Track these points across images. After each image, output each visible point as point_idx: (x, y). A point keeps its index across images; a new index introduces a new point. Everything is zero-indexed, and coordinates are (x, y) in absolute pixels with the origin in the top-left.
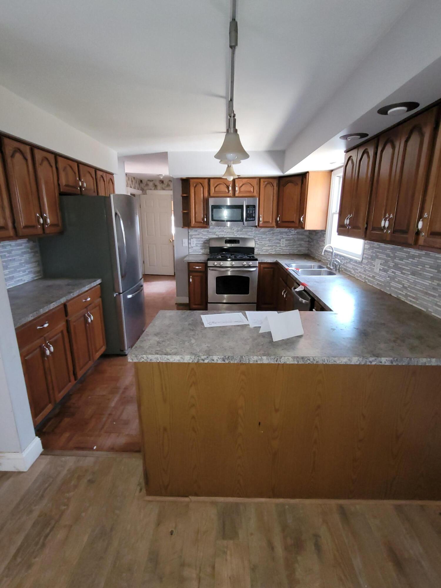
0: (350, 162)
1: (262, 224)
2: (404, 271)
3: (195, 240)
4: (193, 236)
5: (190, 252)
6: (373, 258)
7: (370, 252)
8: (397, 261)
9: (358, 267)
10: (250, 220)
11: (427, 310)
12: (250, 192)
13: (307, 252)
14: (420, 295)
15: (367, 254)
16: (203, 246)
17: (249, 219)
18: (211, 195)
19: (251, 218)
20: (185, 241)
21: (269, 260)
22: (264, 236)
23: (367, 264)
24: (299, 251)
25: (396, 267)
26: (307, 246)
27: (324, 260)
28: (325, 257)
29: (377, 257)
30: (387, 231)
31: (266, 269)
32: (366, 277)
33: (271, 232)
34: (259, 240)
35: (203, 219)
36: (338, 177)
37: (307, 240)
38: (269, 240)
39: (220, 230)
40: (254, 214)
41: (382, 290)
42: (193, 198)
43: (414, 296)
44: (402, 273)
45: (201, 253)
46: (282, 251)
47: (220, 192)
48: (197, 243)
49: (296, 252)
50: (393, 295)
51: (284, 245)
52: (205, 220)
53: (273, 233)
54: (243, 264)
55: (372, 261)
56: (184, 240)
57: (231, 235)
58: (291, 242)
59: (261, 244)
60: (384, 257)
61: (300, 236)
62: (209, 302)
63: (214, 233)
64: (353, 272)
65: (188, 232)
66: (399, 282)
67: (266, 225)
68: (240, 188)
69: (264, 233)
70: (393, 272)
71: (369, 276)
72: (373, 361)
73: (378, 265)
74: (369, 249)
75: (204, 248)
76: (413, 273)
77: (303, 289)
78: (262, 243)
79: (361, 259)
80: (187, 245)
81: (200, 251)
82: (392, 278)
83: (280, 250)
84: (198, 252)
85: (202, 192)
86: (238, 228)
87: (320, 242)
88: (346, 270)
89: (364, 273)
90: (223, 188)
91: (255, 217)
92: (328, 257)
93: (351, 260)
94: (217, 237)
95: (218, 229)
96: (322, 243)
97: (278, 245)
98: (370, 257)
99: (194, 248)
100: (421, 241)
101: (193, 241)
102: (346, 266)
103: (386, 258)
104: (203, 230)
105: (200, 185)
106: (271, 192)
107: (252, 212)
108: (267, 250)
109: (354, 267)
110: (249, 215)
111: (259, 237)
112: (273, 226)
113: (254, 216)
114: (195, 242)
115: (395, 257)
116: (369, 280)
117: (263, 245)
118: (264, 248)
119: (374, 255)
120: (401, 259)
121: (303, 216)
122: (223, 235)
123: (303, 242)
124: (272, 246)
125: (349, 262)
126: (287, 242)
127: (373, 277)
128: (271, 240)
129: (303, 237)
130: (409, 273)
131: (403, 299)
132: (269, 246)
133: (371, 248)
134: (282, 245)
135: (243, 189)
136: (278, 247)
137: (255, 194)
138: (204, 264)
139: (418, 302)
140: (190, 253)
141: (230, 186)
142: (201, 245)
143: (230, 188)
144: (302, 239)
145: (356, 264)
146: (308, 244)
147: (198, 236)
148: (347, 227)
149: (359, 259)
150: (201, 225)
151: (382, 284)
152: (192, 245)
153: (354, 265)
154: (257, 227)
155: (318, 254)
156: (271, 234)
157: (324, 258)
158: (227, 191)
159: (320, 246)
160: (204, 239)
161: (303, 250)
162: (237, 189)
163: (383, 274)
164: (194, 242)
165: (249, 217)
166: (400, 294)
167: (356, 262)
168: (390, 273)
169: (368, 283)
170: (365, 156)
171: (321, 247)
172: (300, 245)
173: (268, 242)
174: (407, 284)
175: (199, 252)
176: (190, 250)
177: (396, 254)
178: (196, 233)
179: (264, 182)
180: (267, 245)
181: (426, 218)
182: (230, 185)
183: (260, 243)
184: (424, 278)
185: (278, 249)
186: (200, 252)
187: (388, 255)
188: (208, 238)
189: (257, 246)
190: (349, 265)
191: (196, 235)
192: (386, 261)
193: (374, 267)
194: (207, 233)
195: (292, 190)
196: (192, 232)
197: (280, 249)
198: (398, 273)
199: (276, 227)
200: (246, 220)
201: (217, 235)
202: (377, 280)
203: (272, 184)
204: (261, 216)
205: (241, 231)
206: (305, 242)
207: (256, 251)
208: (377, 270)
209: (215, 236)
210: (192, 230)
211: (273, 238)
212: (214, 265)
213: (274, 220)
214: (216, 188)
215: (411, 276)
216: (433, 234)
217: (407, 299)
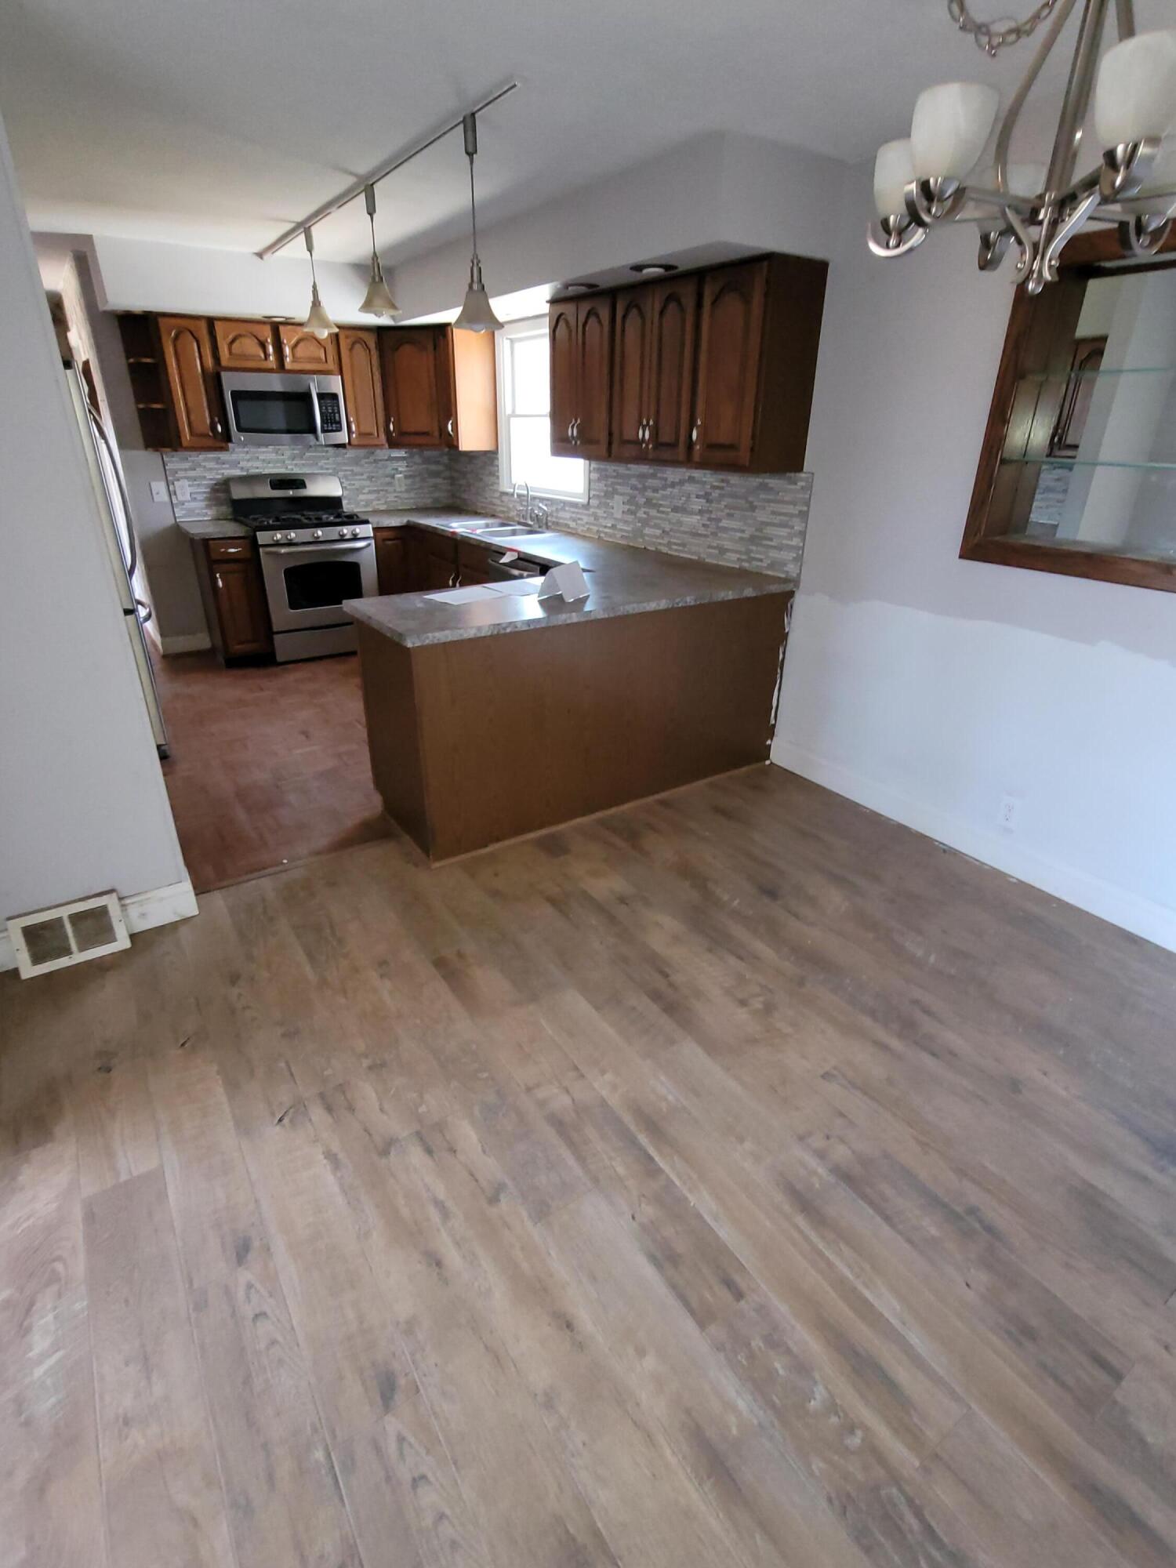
0: (562, 324)
1: (356, 437)
2: (661, 509)
3: (186, 483)
4: (181, 474)
5: (179, 517)
6: (609, 495)
7: (601, 485)
8: (649, 493)
9: (581, 514)
10: (330, 428)
11: (699, 557)
12: (318, 360)
13: (450, 501)
14: (688, 539)
15: (595, 490)
16: (209, 499)
17: (328, 427)
18: (224, 362)
19: (332, 424)
20: (159, 487)
21: (393, 522)
22: (357, 469)
23: (598, 507)
24: (436, 500)
25: (649, 503)
26: (449, 488)
27: (503, 512)
28: (503, 506)
29: (615, 492)
30: (647, 445)
31: (389, 542)
32: (601, 529)
33: (371, 459)
34: (347, 480)
35: (213, 428)
36: (508, 341)
37: (447, 474)
38: (370, 478)
39: (248, 457)
40: (337, 415)
41: (631, 544)
42: (176, 372)
43: (679, 542)
44: (658, 511)
45: (210, 518)
46: (399, 501)
47: (244, 357)
48: (193, 491)
49: (428, 501)
50: (649, 548)
51: (403, 489)
52: (219, 428)
53: (375, 461)
54: (316, 535)
55: (608, 501)
56: (154, 485)
57: (278, 467)
58: (417, 479)
59: (353, 487)
60: (628, 490)
61: (433, 467)
62: (275, 629)
63: (235, 464)
64: (572, 524)
65: (164, 463)
66: (656, 526)
67: (364, 443)
68: (294, 348)
69: (356, 461)
70: (645, 513)
71: (606, 527)
72: (679, 602)
73: (618, 504)
74: (599, 480)
75: (214, 503)
76: (675, 509)
77: (517, 557)
78: (354, 484)
79: (587, 500)
80: (166, 498)
81: (206, 513)
82: (645, 523)
83: (396, 499)
84: (198, 515)
85: (197, 354)
86: (293, 449)
87: (486, 479)
88: (557, 524)
89: (595, 522)
90: (250, 347)
91: (340, 423)
92: (511, 506)
93: (565, 503)
94: (245, 473)
95: (244, 452)
96: (492, 479)
97: (390, 489)
98: (603, 494)
99: (186, 504)
100: (696, 457)
101: (182, 487)
102: (557, 517)
103: (631, 491)
104: (204, 456)
105: (188, 334)
106: (364, 362)
107: (333, 410)
108: (368, 503)
109: (574, 515)
110: (326, 417)
111: (346, 470)
112: (380, 443)
113: (337, 418)
114: (189, 490)
115: (645, 488)
116: (606, 533)
117: (359, 491)
118: (361, 497)
119: (610, 489)
120: (655, 490)
121: (451, 422)
122: (257, 468)
123: (439, 481)
124: (378, 492)
125: (563, 509)
126: (409, 481)
127: (613, 527)
128: (373, 477)
129: (441, 468)
130: (669, 510)
131: (665, 550)
132: (370, 492)
133: (604, 476)
134: (398, 489)
135: (300, 351)
136: (390, 493)
137: (332, 365)
138: (247, 541)
139: (686, 549)
140: (178, 520)
141: (267, 341)
142: (205, 495)
143: (271, 349)
144: (436, 474)
145: (576, 510)
146: (451, 484)
147: (192, 474)
148: (571, 442)
149: (584, 500)
150: (210, 443)
151: (631, 535)
152: (181, 498)
153: (573, 513)
154: (348, 446)
155: (482, 502)
156: (371, 463)
157: (502, 509)
158: (263, 356)
159: (487, 485)
160: (211, 479)
161: (442, 496)
162: (287, 351)
163: (630, 518)
164: (185, 490)
165: (327, 423)
166: (660, 544)
167: (574, 505)
168: (641, 514)
169: (605, 539)
170: (592, 320)
171: (491, 487)
172: (435, 486)
173: (368, 483)
174: (667, 527)
175: (204, 516)
176: (175, 510)
177: (647, 484)
178: (187, 465)
179: (347, 337)
180: (366, 491)
181: (700, 426)
182: (269, 340)
183: (349, 485)
184: (692, 513)
185: (391, 498)
186: (206, 515)
187: (634, 488)
188: (220, 477)
189: (346, 493)
190: (561, 514)
191: (186, 470)
192: (633, 497)
193: (611, 510)
194: (217, 463)
195: (414, 361)
196: (175, 462)
197: (396, 497)
198: (653, 512)
199: (387, 446)
200: (324, 431)
201: (242, 469)
202: (621, 530)
203: (365, 343)
204: (352, 419)
205: (301, 458)
206: (444, 479)
207: (344, 502)
208: (619, 515)
209: (237, 472)
210: (173, 457)
211: (377, 472)
212: (274, 540)
213: (382, 430)
214: (235, 346)
215: (672, 514)
216: (711, 446)
217: (671, 549)
